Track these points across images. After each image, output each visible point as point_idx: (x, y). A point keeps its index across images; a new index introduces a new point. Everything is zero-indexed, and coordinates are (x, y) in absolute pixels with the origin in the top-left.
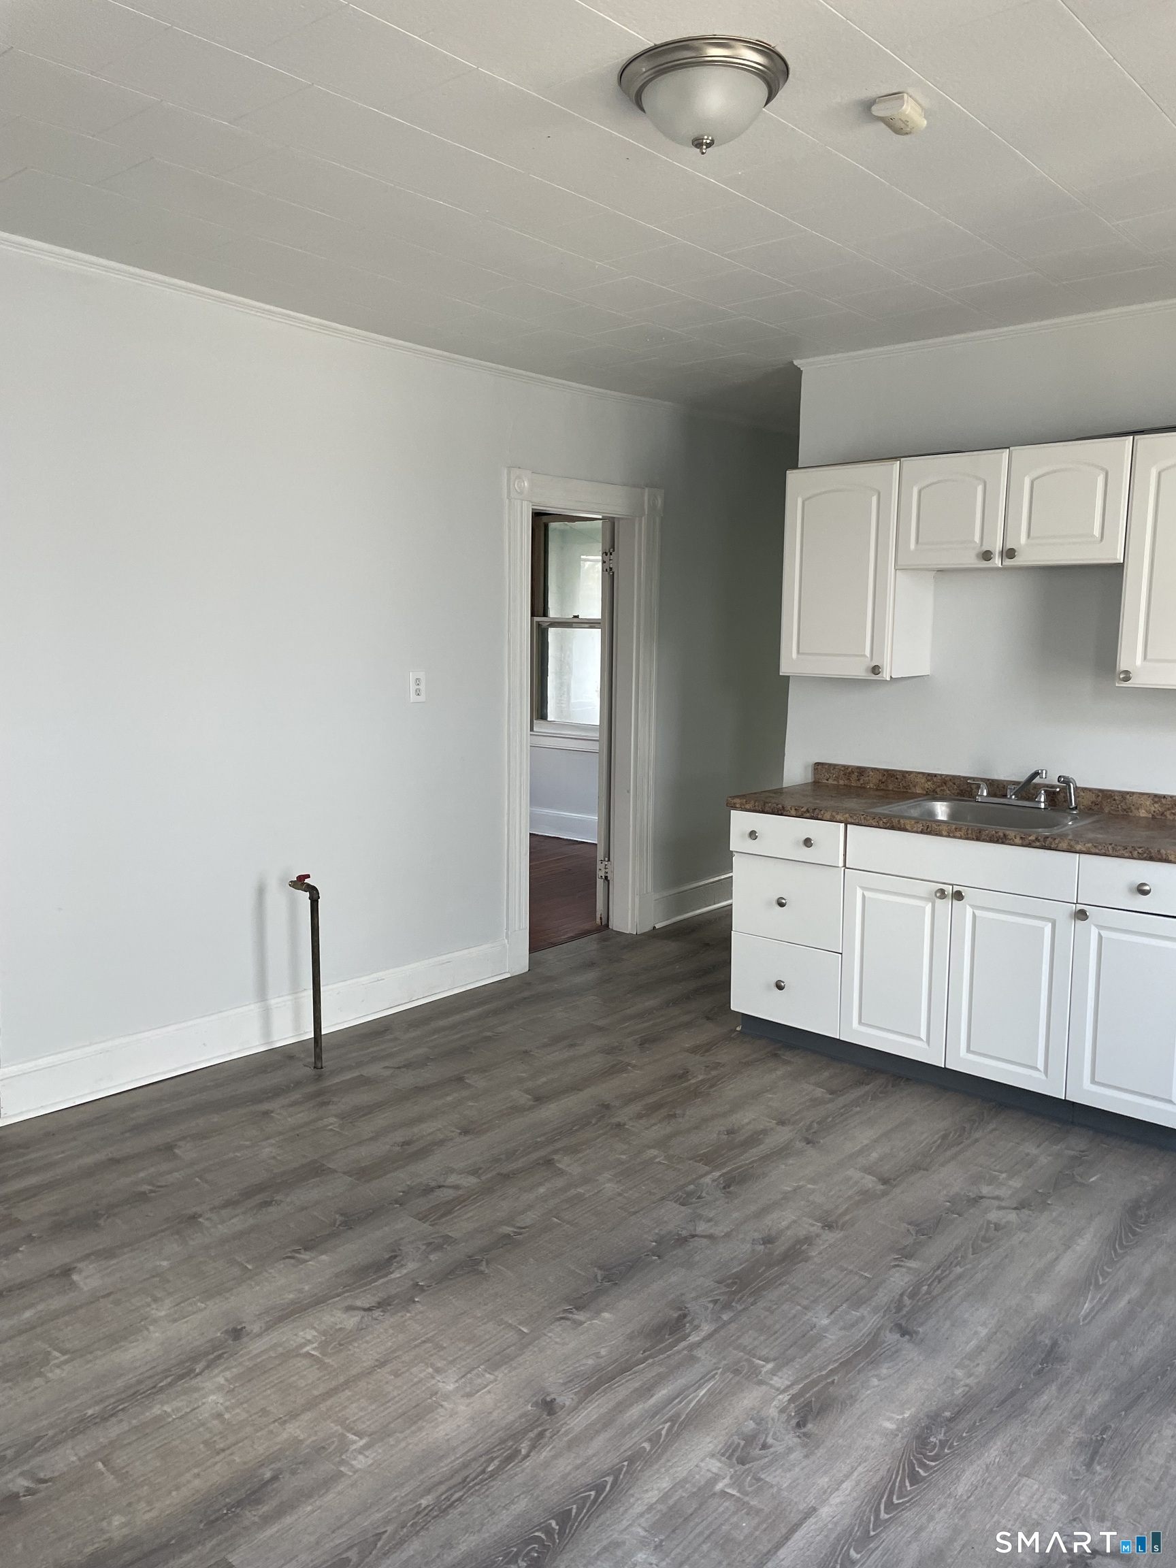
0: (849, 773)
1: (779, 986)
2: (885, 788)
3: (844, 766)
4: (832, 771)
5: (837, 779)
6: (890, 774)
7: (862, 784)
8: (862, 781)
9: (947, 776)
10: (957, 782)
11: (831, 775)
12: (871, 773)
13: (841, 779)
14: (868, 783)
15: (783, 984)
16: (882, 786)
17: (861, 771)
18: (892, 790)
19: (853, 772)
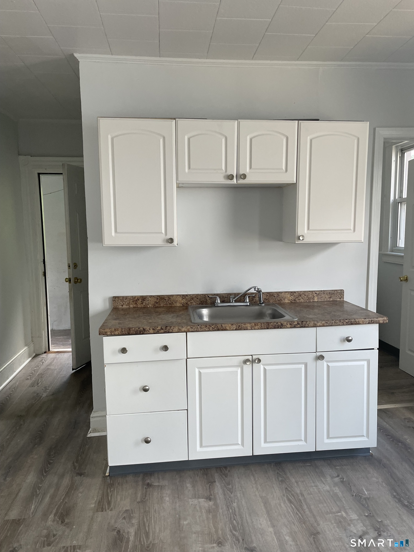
0: (136, 300)
1: (147, 441)
2: (159, 306)
3: (132, 297)
4: (125, 300)
5: (129, 304)
6: (161, 298)
7: (144, 306)
8: (144, 304)
9: (193, 295)
10: (199, 297)
11: (124, 303)
12: (150, 299)
13: (131, 304)
14: (148, 304)
15: (149, 439)
16: (157, 305)
17: (144, 298)
18: (163, 307)
19: (138, 300)
